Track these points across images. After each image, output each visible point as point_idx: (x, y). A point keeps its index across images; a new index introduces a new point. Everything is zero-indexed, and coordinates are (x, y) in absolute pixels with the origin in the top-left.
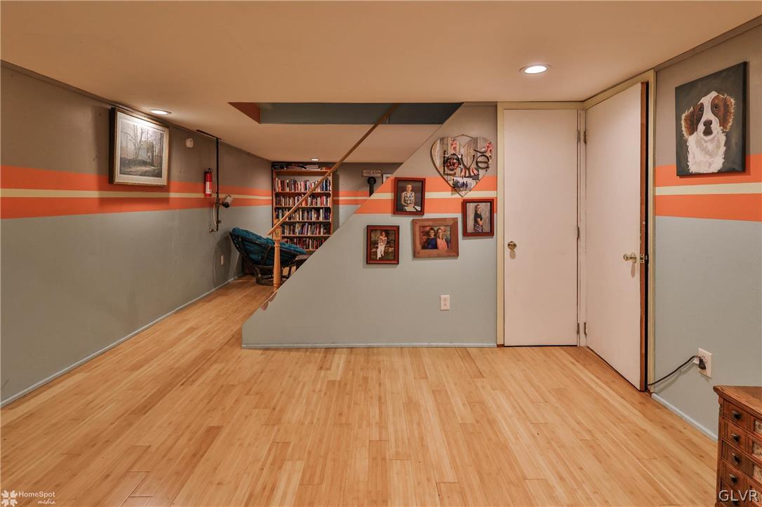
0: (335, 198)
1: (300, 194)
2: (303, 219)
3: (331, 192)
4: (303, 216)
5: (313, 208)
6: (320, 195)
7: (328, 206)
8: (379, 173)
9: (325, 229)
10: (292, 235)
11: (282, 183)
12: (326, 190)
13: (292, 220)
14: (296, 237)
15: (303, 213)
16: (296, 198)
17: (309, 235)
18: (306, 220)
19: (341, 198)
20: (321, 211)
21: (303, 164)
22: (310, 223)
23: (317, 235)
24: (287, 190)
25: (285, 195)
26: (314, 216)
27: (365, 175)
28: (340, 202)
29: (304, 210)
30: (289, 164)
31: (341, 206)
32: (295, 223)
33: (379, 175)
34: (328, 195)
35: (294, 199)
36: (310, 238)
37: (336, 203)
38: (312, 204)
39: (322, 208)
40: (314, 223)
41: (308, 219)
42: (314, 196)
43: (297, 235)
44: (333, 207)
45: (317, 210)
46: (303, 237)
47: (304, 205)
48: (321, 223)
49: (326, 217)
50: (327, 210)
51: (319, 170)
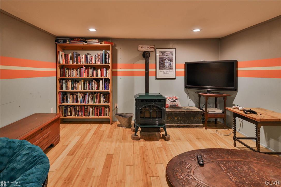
0: (114, 70)
1: (81, 67)
2: (84, 89)
3: (110, 65)
4: (84, 86)
5: (94, 79)
6: (100, 67)
7: (108, 77)
8: (152, 48)
9: (105, 98)
10: (75, 104)
11: (66, 56)
12: (106, 62)
13: (75, 90)
14: (79, 106)
15: (84, 84)
16: (78, 70)
17: (90, 103)
18: (87, 90)
19: (119, 70)
20: (101, 81)
21: (84, 39)
22: (92, 93)
23: (98, 104)
24: (71, 63)
25: (69, 67)
26: (94, 86)
27: (140, 49)
28: (118, 74)
29: (85, 80)
30: (72, 39)
31: (119, 77)
32: (77, 93)
33: (153, 50)
34: (107, 67)
35: (77, 70)
36: (91, 106)
37: (114, 74)
38: (93, 75)
39: (102, 79)
40: (95, 93)
41: (89, 89)
42: (95, 68)
43: (79, 104)
44: (112, 78)
45: (98, 81)
46: (84, 106)
47: (85, 76)
48: (101, 93)
49: (105, 87)
50: (106, 81)
51: (99, 44)
